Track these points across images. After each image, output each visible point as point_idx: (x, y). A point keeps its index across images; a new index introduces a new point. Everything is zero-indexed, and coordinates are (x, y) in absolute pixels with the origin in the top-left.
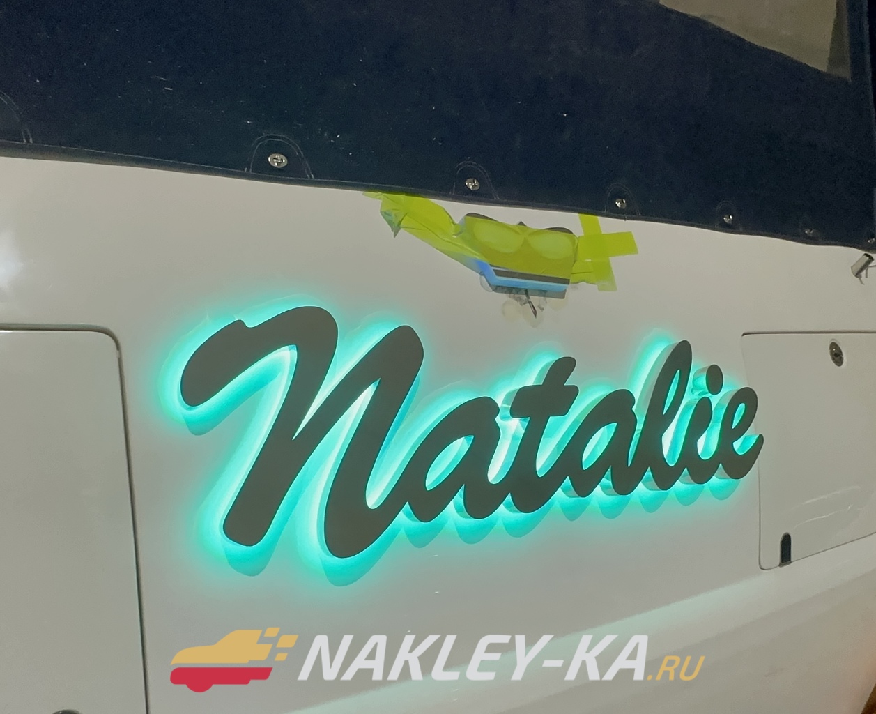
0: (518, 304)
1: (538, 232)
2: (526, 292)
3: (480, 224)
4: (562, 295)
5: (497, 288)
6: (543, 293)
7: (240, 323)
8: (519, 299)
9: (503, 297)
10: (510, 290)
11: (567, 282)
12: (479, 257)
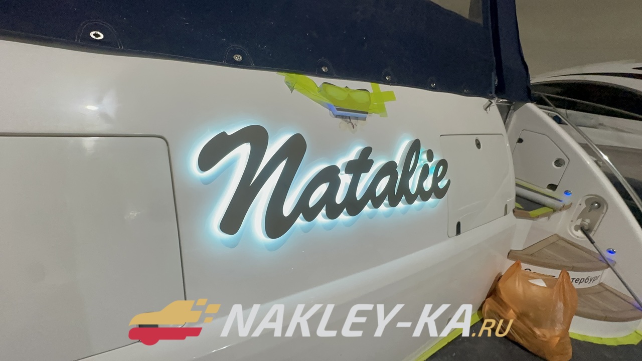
0: (346, 123)
1: (354, 91)
2: (349, 118)
3: (329, 87)
4: (364, 119)
5: (337, 116)
6: (357, 118)
7: (224, 133)
8: (346, 121)
9: (340, 120)
10: (342, 117)
11: (367, 113)
12: (328, 102)
